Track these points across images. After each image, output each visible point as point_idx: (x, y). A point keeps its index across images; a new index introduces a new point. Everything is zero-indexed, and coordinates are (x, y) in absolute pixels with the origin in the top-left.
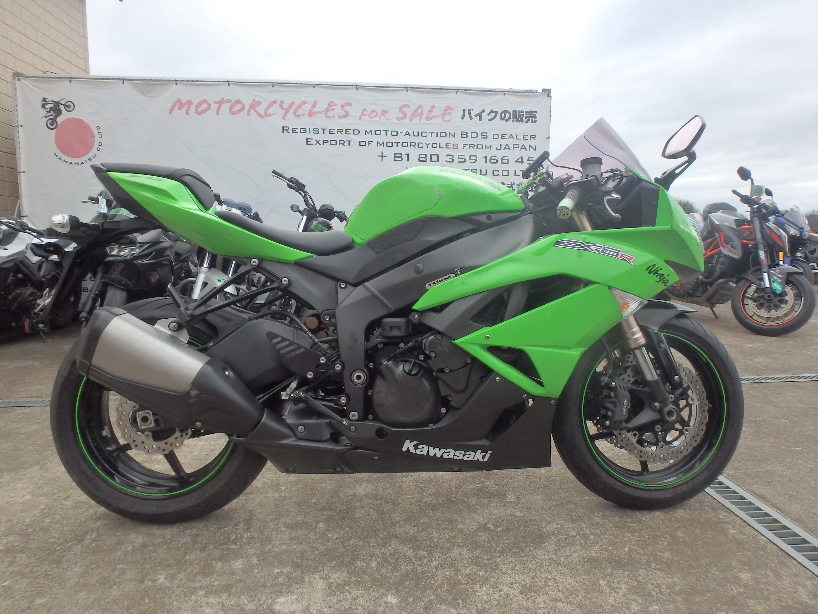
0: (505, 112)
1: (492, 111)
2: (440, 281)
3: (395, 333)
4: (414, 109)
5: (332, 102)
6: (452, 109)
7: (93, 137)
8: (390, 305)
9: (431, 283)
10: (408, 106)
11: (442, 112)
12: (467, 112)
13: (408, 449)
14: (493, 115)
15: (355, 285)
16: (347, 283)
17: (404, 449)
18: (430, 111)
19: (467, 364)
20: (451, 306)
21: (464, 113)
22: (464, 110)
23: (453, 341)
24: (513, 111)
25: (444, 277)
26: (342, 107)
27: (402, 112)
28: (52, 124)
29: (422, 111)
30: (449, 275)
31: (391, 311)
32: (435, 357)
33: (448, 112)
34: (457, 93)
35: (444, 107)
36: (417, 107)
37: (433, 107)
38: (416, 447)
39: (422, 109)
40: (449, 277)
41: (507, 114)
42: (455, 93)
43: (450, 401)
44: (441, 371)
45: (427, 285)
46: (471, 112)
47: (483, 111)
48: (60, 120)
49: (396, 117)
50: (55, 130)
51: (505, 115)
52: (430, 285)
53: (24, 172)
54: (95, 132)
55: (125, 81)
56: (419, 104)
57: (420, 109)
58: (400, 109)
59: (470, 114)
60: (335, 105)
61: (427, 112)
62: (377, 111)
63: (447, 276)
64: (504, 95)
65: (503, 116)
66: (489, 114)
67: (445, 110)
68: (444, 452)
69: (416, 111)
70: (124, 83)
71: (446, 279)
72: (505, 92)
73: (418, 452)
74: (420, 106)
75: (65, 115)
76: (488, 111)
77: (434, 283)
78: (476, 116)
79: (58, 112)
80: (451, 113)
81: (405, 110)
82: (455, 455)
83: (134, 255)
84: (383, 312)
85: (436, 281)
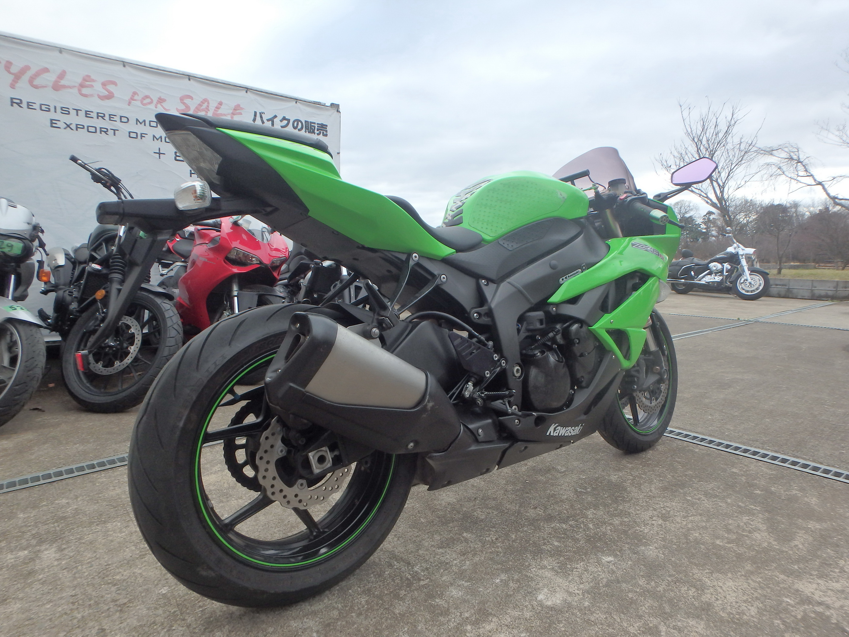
0: (298, 121)
1: (284, 119)
2: (570, 276)
3: (538, 325)
4: (199, 102)
5: (88, 76)
6: (242, 109)
8: (532, 300)
10: (190, 97)
11: (231, 111)
12: (258, 115)
13: (550, 432)
14: (285, 122)
15: (498, 282)
17: (548, 434)
18: (218, 108)
19: (595, 347)
21: (255, 115)
22: (255, 113)
23: (589, 328)
24: (306, 121)
25: (573, 273)
26: (104, 84)
27: (184, 104)
29: (208, 106)
30: (577, 271)
31: (533, 305)
32: (578, 343)
33: (238, 111)
34: (247, 92)
35: (233, 105)
36: (201, 100)
37: (221, 104)
38: (555, 429)
39: (208, 103)
40: (577, 272)
41: (300, 124)
42: (245, 92)
44: (582, 355)
45: (561, 280)
46: (263, 115)
47: (275, 117)
49: (177, 109)
51: (298, 124)
52: (563, 280)
56: (204, 97)
57: (206, 104)
58: (182, 99)
59: (261, 117)
60: (93, 81)
61: (214, 108)
62: (151, 97)
63: (576, 271)
64: (296, 103)
65: (295, 125)
66: (281, 121)
67: (235, 110)
68: (567, 431)
69: (200, 105)
71: (575, 274)
72: (297, 99)
73: (555, 434)
74: (205, 100)
76: (280, 117)
77: (566, 278)
78: (268, 120)
80: (241, 114)
81: (187, 101)
82: (570, 432)
84: (527, 306)
85: (567, 276)
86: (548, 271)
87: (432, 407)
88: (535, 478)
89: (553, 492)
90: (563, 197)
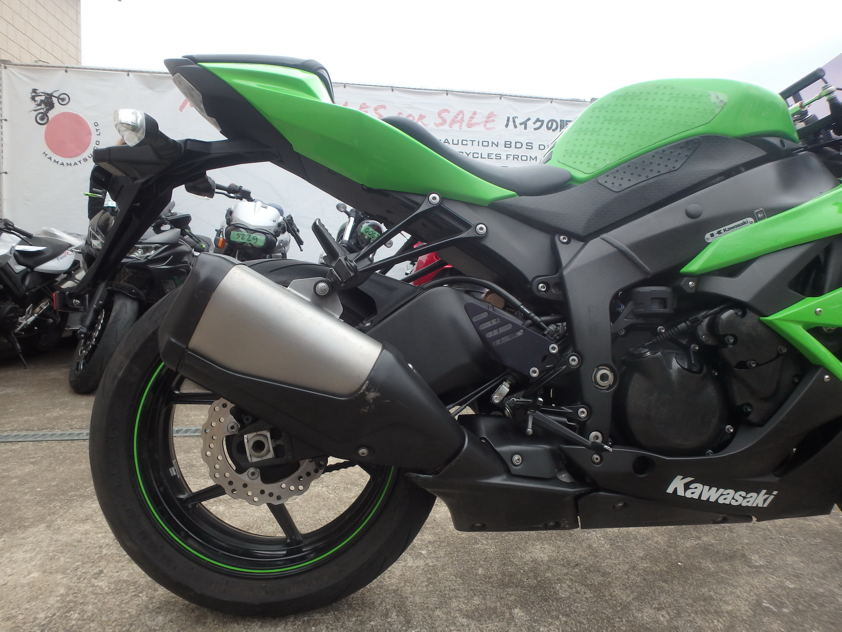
0: (552, 121)
1: (538, 120)
2: (729, 229)
3: (656, 308)
4: (454, 115)
5: (364, 104)
6: (495, 116)
7: (90, 134)
8: (647, 267)
9: (715, 232)
10: (447, 111)
11: (484, 120)
12: (511, 120)
13: (676, 489)
14: (539, 124)
15: (585, 239)
16: (572, 236)
17: (670, 490)
18: (472, 118)
19: (779, 355)
20: (754, 266)
21: (508, 120)
22: (508, 118)
23: (763, 318)
24: (561, 121)
25: (737, 223)
26: (376, 109)
27: (441, 118)
28: (42, 119)
29: (463, 117)
30: (745, 220)
31: (649, 276)
32: (734, 343)
33: (491, 119)
34: (501, 98)
35: (486, 113)
36: (457, 112)
37: (475, 113)
38: (687, 487)
39: (463, 114)
40: (744, 223)
41: (554, 124)
42: (499, 98)
43: (749, 413)
44: (742, 365)
45: (708, 236)
46: (516, 119)
47: (529, 119)
48: (52, 114)
49: (435, 123)
50: (45, 126)
51: (552, 125)
52: (712, 235)
53: (6, 173)
54: (93, 128)
55: (130, 73)
56: (459, 109)
57: (461, 115)
58: (439, 114)
59: (514, 122)
60: (368, 107)
61: (468, 119)
62: (413, 115)
63: (741, 221)
64: (551, 102)
65: (549, 126)
66: (534, 123)
67: (488, 117)
68: (722, 495)
69: (456, 117)
70: (128, 75)
71: (739, 225)
72: (552, 99)
73: (688, 495)
74: (461, 112)
75: (58, 109)
76: (533, 120)
77: (719, 233)
78: (521, 124)
79: (50, 106)
80: (494, 121)
81: (444, 115)
82: (733, 498)
83: (149, 258)
84: (638, 277)
85: (722, 229)
86: (682, 220)
87: (375, 399)
88: (699, 562)
89: (712, 593)
90: (722, 101)
